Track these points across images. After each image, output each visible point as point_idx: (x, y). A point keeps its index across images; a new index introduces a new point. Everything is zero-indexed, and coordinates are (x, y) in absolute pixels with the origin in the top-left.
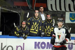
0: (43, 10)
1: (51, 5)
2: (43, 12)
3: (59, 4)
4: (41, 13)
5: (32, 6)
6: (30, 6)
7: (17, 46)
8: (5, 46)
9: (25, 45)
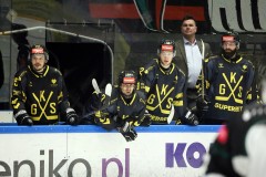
0: (193, 29)
1: (223, 11)
2: (193, 38)
3: (250, 8)
4: (186, 41)
5: (154, 17)
6: (145, 19)
7: (104, 160)
8: (64, 162)
9: (131, 157)
